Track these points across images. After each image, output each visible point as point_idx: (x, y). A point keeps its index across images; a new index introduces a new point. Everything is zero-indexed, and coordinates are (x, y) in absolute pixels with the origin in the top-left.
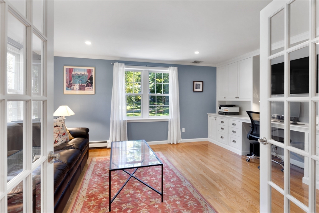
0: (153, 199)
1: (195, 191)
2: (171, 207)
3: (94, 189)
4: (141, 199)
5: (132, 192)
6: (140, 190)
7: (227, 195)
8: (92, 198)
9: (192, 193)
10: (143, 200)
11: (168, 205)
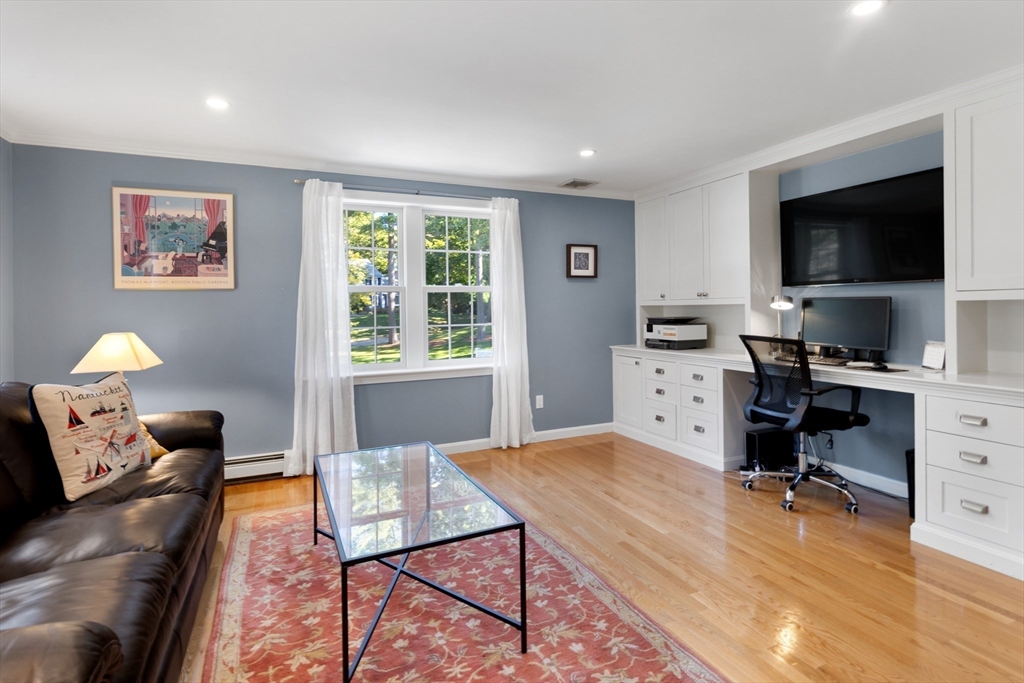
0: (492, 646)
1: (619, 602)
2: (558, 668)
3: (268, 636)
4: (447, 650)
5: (411, 629)
6: (438, 617)
7: (718, 601)
8: (266, 669)
9: (613, 608)
10: (456, 653)
11: (547, 661)
